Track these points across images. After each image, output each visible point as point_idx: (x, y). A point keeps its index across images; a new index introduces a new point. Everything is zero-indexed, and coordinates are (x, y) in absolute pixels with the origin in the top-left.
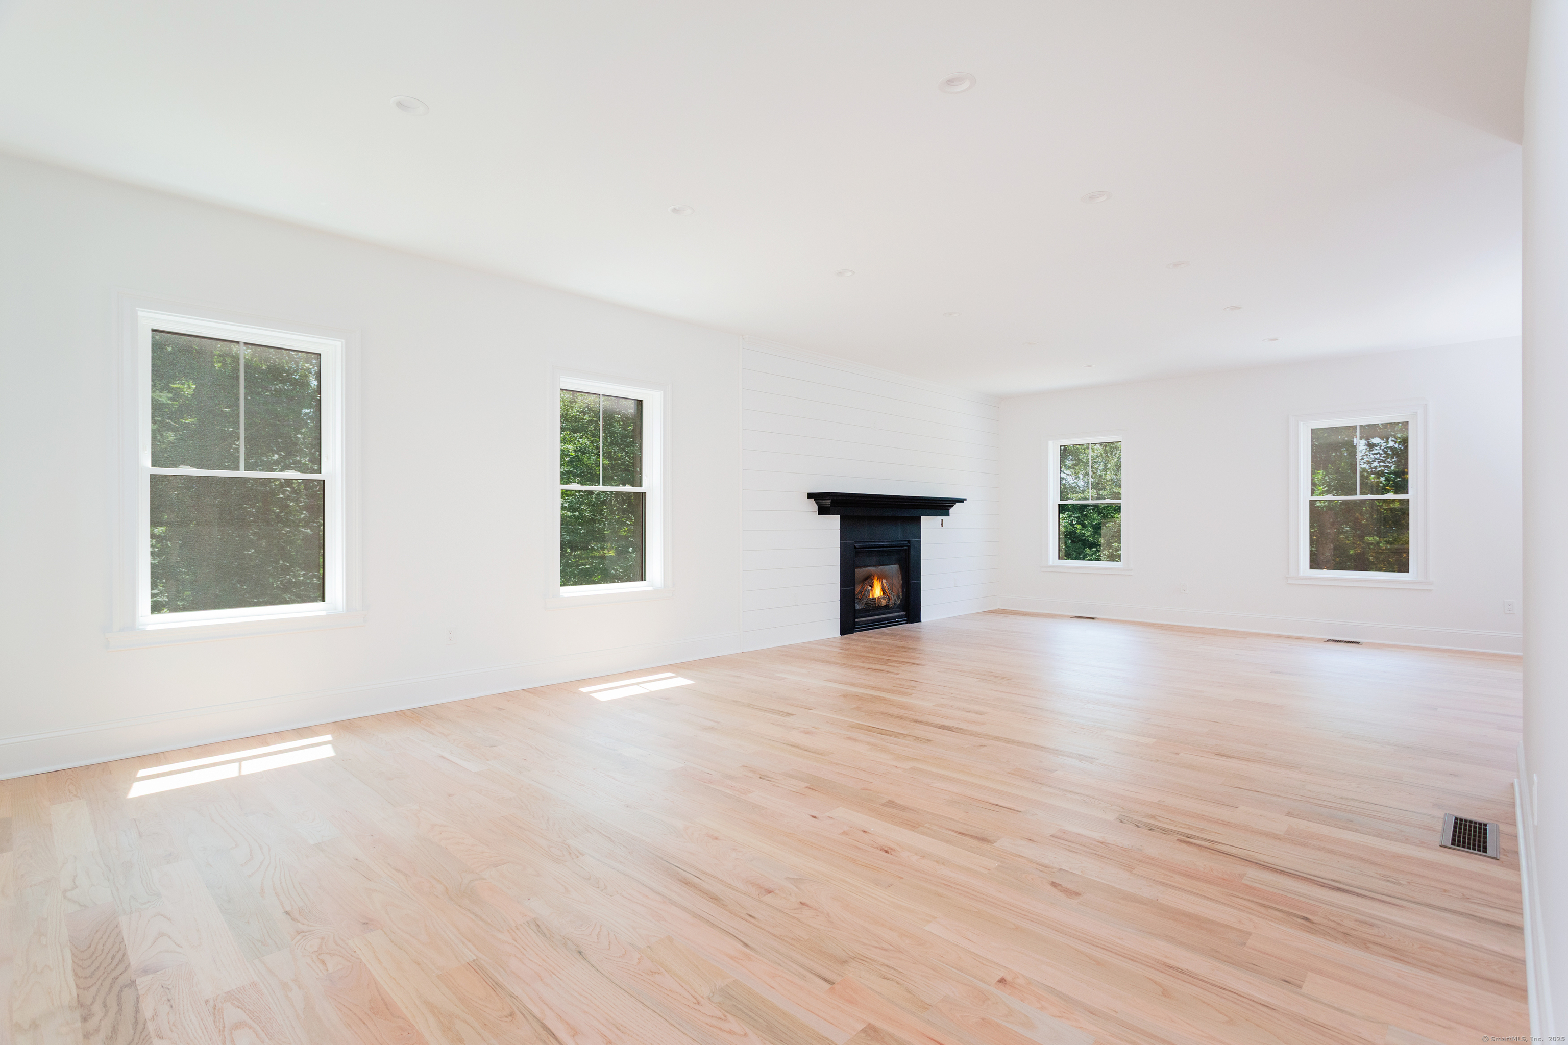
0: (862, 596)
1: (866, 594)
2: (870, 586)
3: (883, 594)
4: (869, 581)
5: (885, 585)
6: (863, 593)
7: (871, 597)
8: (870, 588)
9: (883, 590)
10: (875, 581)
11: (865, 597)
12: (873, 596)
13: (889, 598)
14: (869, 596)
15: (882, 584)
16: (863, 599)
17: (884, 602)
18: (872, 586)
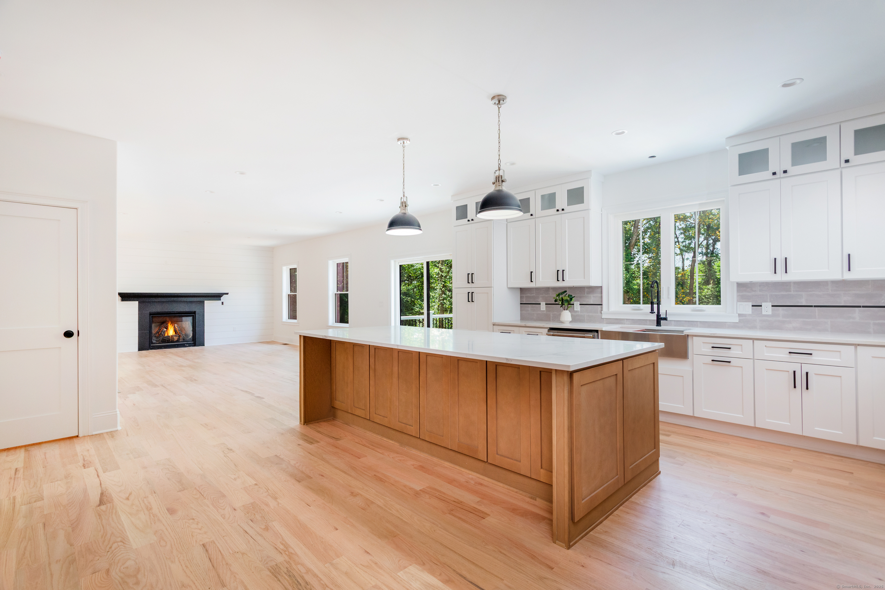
0: (159, 335)
1: (162, 333)
2: (165, 328)
3: (175, 333)
4: (165, 325)
5: (176, 327)
6: (160, 333)
7: (166, 335)
8: (165, 329)
9: (175, 331)
10: (169, 325)
11: (161, 336)
12: (168, 334)
13: (179, 336)
14: (165, 335)
15: (174, 327)
16: (160, 337)
17: (176, 338)
18: (167, 328)
